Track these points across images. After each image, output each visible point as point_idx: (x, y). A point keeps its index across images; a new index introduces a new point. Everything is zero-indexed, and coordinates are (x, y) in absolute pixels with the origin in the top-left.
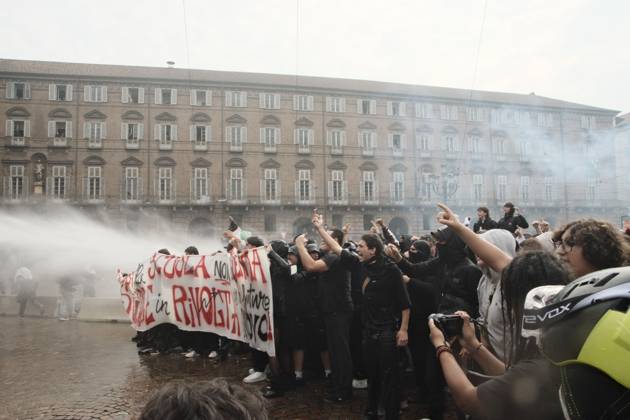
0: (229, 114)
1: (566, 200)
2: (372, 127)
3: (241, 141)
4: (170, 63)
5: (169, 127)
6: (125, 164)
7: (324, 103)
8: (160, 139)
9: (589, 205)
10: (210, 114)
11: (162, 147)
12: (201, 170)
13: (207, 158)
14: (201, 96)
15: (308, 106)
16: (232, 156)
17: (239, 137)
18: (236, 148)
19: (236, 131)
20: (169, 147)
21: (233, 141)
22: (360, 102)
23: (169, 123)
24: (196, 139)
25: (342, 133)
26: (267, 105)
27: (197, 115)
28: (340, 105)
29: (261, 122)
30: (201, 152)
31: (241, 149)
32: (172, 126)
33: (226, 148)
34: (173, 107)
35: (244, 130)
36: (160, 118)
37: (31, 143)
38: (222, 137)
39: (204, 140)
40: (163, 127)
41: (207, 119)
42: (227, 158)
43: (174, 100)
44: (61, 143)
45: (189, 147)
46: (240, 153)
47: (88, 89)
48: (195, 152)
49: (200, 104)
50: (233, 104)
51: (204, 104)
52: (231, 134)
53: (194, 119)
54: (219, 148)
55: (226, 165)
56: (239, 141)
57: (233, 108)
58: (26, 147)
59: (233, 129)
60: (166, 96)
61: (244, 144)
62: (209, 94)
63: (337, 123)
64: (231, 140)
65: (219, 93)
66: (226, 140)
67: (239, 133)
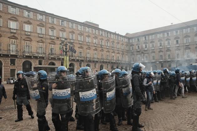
0: (184, 35)
4: (172, 23)
6: (159, 52)
8: (167, 45)
12: (178, 51)
13: (179, 48)
16: (186, 47)
17: (188, 41)
18: (187, 44)
20: (169, 47)
21: (187, 42)
24: (176, 44)
27: (176, 37)
29: (195, 36)
32: (170, 41)
33: (184, 44)
34: (169, 37)
35: (190, 39)
36: (166, 40)
37: (141, 50)
39: (178, 43)
41: (179, 38)
43: (170, 35)
44: (146, 49)
45: (174, 46)
46: (189, 45)
47: (150, 36)
48: (176, 47)
50: (186, 32)
52: (186, 41)
54: (182, 45)
55: (185, 49)
58: (140, 51)
59: (186, 39)
61: (190, 43)
64: (186, 42)
65: (181, 30)
66: (184, 42)
67: (188, 40)
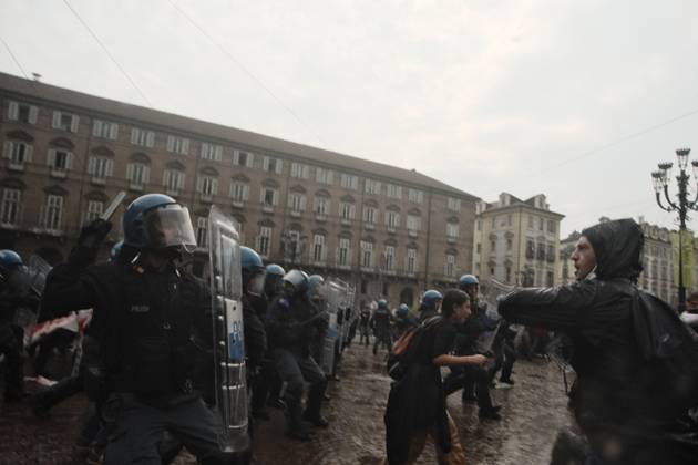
0: (95, 145)
1: (426, 273)
2: (246, 180)
3: (106, 174)
4: (36, 75)
5: (22, 148)
7: (199, 148)
8: (10, 157)
9: (446, 279)
10: (74, 141)
11: (12, 166)
12: (55, 198)
13: (65, 186)
14: (66, 120)
15: (183, 150)
16: (93, 189)
17: (104, 169)
18: (99, 181)
19: (101, 164)
20: (21, 168)
21: (97, 173)
22: (237, 154)
23: (22, 142)
24: (54, 164)
25: (214, 181)
26: (139, 142)
27: (58, 139)
28: (215, 153)
29: (130, 158)
30: (57, 179)
31: (104, 182)
32: (27, 146)
33: (87, 179)
34: (30, 126)
35: (110, 164)
36: (12, 135)
38: (85, 167)
39: (64, 167)
40: (15, 145)
41: (70, 146)
42: (87, 189)
43: (32, 119)
45: (45, 171)
46: (102, 186)
48: (51, 177)
49: (64, 128)
50: (102, 135)
51: (69, 129)
52: (95, 165)
53: (54, 143)
54: (80, 177)
55: (86, 196)
56: (103, 174)
57: (101, 139)
59: (99, 161)
60: (24, 112)
61: (108, 178)
62: (75, 120)
63: (211, 170)
64: (94, 172)
65: (88, 121)
66: (89, 171)
67: (104, 165)
